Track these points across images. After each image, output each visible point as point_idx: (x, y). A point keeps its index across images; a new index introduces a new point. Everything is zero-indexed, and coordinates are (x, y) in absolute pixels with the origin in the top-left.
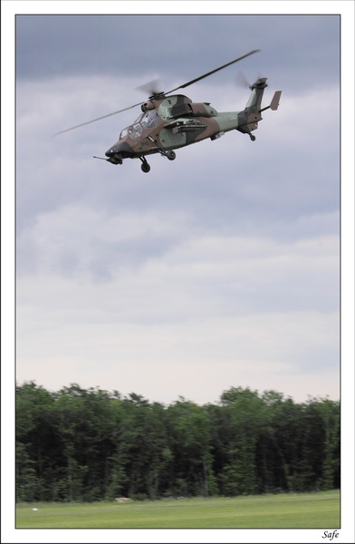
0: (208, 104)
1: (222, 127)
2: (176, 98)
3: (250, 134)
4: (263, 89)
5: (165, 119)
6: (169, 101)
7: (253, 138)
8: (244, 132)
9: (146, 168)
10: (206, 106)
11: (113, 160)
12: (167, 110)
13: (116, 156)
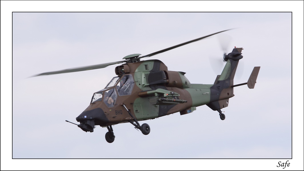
0: (183, 73)
1: (194, 101)
2: (153, 63)
3: (220, 112)
4: (238, 60)
5: (140, 87)
6: (146, 66)
7: (223, 117)
8: (214, 109)
9: (110, 137)
10: (181, 75)
11: (85, 127)
12: (143, 76)
13: (88, 123)
